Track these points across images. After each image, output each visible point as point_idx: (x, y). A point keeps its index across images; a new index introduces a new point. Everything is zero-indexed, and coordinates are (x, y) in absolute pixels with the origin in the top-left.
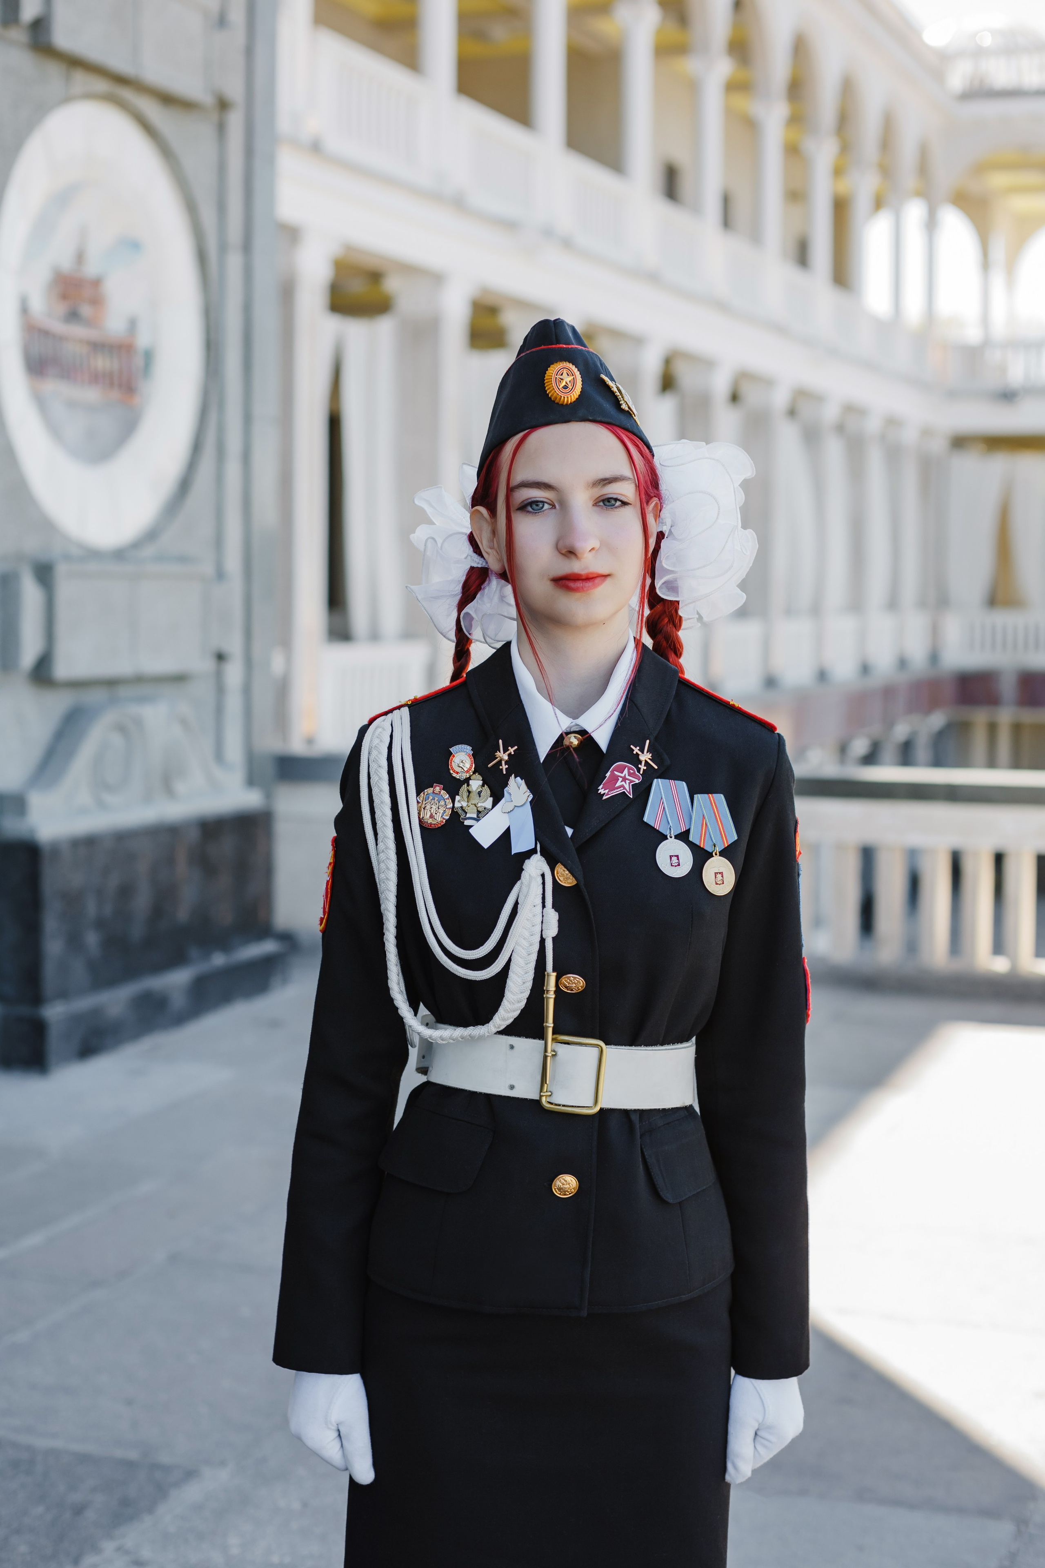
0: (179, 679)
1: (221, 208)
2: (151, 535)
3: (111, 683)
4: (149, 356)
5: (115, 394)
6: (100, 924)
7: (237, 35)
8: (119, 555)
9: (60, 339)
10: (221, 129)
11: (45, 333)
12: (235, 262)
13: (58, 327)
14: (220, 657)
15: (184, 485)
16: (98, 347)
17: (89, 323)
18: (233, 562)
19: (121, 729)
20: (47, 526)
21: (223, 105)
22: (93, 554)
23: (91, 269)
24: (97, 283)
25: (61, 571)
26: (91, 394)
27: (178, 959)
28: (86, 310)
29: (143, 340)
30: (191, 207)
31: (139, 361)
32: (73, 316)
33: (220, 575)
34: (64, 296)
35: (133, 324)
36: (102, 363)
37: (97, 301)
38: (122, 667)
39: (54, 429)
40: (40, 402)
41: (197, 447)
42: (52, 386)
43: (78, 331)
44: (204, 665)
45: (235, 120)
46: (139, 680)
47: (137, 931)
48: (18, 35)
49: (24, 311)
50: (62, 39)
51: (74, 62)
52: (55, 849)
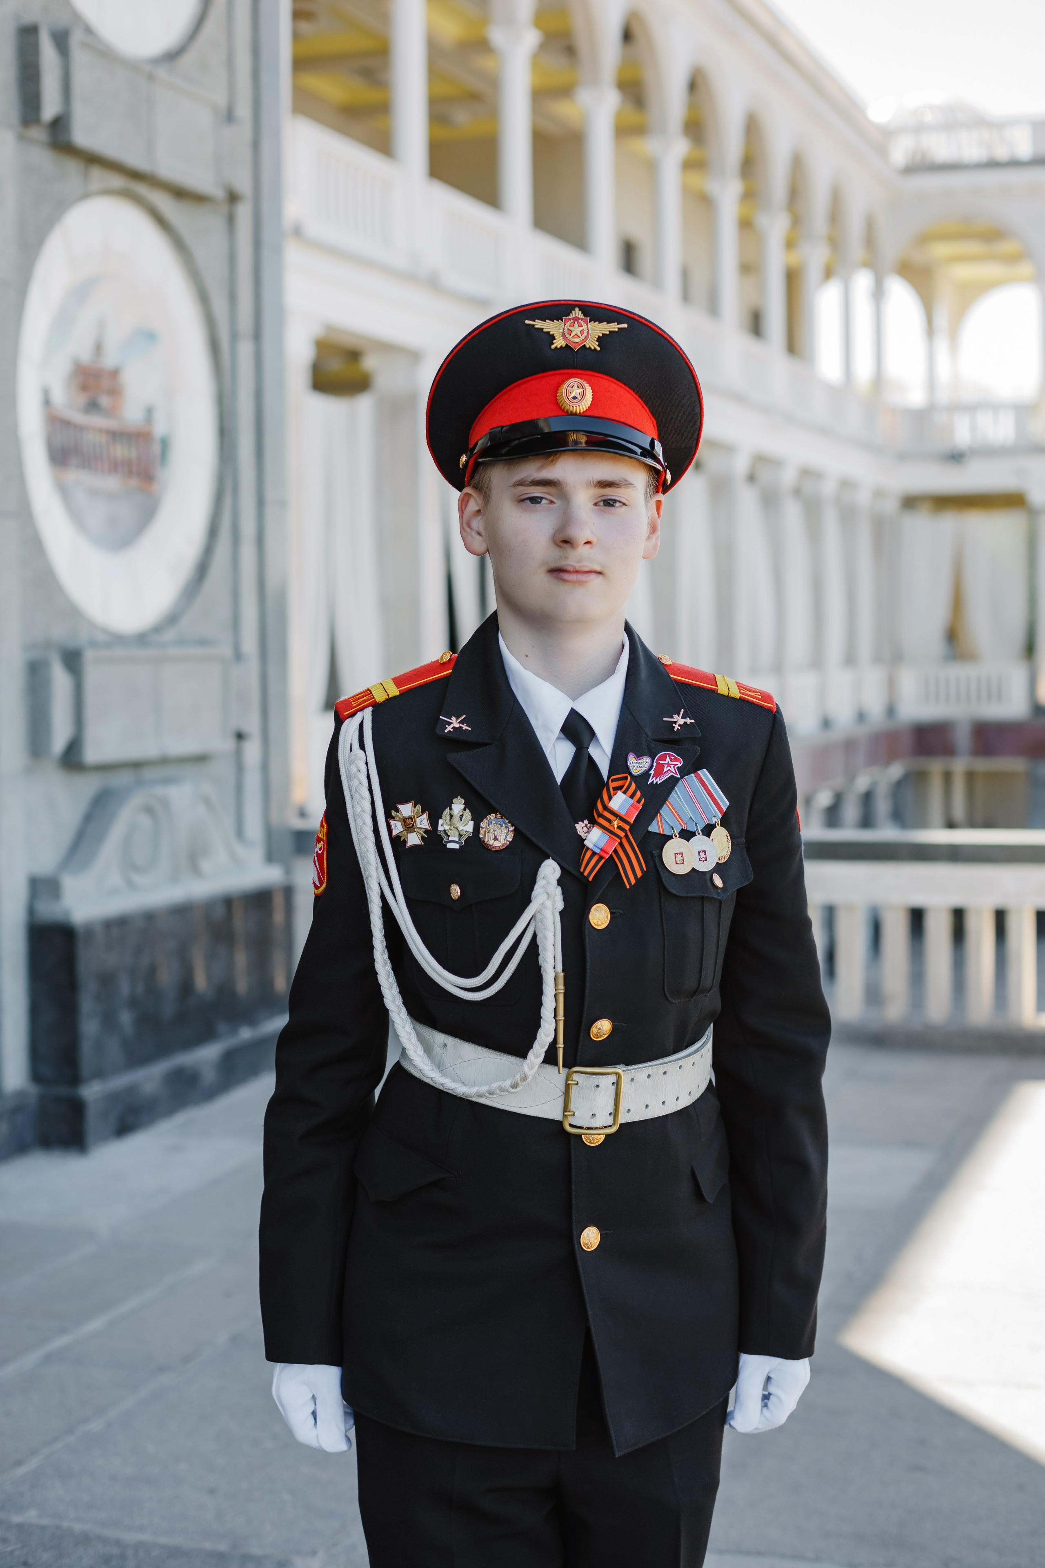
0: (201, 759)
1: (232, 298)
2: (172, 619)
3: (136, 765)
4: (165, 444)
5: (134, 482)
6: (133, 1003)
7: (245, 131)
8: (142, 639)
9: (81, 428)
10: (231, 220)
11: (66, 423)
12: (245, 350)
13: (79, 418)
14: (240, 736)
15: (202, 569)
16: (116, 436)
17: (110, 413)
18: (250, 644)
19: (149, 810)
20: (73, 612)
21: (233, 198)
22: (118, 640)
23: (109, 360)
24: (115, 373)
25: (89, 656)
26: (111, 483)
27: (206, 1035)
28: (105, 401)
29: (159, 429)
30: (203, 298)
31: (156, 449)
32: (93, 406)
33: (238, 656)
34: (84, 388)
35: (149, 412)
36: (120, 451)
37: (115, 392)
38: (148, 749)
39: (76, 516)
40: (64, 491)
41: (213, 532)
42: (74, 476)
43: (97, 421)
44: (225, 745)
45: (244, 212)
46: (164, 761)
47: (168, 1009)
48: (39, 134)
49: (47, 402)
50: (81, 137)
51: (92, 159)
52: (89, 931)
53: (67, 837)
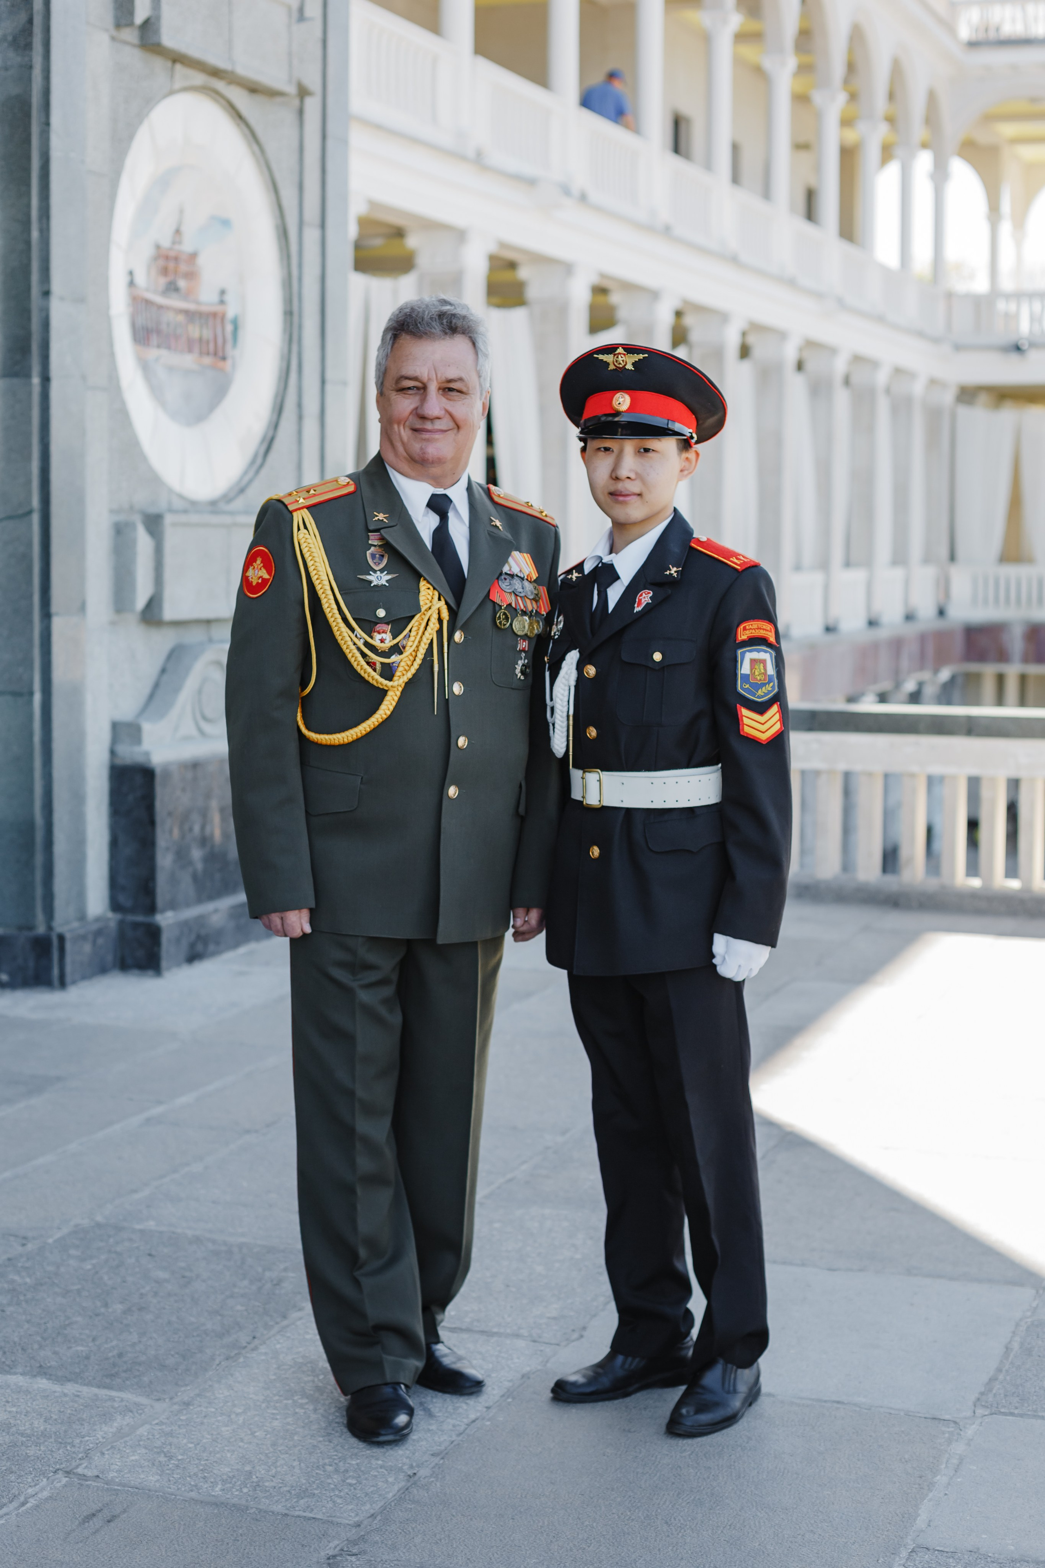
1: (301, 188)
2: (242, 489)
3: (209, 623)
4: (235, 323)
5: (208, 360)
6: (203, 845)
7: (315, 29)
8: (215, 506)
9: (160, 307)
10: (301, 112)
11: (148, 303)
12: (312, 236)
13: (159, 300)
15: (268, 444)
16: (190, 315)
17: (186, 295)
20: (155, 480)
21: (303, 92)
22: (193, 506)
23: (187, 247)
24: (193, 257)
25: (168, 519)
26: (188, 360)
28: (182, 283)
29: (232, 310)
30: (274, 187)
31: (229, 328)
32: (172, 288)
34: (165, 271)
35: (223, 295)
36: (194, 331)
37: (191, 275)
39: (156, 390)
40: (145, 367)
41: (279, 409)
42: (153, 353)
43: (175, 302)
45: (312, 105)
48: (130, 35)
49: (131, 284)
50: (168, 39)
51: (177, 58)
52: (167, 774)
53: (145, 689)
